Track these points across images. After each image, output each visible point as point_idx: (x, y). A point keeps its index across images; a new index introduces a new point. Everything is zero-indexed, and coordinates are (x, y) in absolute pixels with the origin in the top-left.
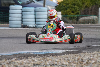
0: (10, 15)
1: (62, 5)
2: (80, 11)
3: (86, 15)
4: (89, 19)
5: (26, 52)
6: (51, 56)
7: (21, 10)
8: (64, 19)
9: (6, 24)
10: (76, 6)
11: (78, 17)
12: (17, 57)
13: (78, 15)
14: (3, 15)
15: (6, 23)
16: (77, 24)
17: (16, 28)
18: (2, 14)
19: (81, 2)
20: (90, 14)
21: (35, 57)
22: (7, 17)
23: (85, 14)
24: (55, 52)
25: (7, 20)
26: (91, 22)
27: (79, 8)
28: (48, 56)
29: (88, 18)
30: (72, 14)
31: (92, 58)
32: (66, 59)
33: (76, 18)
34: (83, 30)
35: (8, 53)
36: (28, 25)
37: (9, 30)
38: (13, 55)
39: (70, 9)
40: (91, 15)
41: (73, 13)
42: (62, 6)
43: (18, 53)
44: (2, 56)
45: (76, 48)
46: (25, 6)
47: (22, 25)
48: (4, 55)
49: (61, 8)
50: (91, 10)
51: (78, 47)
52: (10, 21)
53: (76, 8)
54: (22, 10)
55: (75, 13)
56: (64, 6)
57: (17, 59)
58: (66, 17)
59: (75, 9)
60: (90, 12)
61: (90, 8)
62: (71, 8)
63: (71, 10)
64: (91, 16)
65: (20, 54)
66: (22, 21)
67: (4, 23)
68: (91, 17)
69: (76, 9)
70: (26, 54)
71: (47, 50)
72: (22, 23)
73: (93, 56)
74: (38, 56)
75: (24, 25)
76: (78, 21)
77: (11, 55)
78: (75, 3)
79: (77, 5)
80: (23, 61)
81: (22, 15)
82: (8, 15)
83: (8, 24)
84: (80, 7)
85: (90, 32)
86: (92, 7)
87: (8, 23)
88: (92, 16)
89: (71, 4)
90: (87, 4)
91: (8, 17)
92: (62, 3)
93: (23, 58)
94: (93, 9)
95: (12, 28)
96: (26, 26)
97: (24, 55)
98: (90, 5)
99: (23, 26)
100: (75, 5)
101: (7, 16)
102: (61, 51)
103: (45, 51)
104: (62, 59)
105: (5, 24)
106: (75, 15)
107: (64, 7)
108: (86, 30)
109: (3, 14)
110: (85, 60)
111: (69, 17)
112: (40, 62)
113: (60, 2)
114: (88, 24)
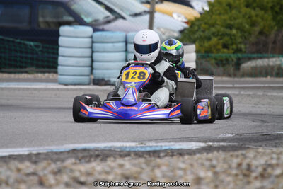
0: (61, 50)
1: (196, 28)
2: (245, 44)
3: (260, 55)
4: (269, 65)
5: (102, 145)
6: (166, 156)
7: (89, 40)
8: (201, 64)
9: (51, 76)
10: (234, 31)
11: (239, 59)
12: (77, 158)
13: (239, 55)
14: (42, 51)
15: (49, 72)
16: (236, 79)
17: (75, 84)
18: (40, 49)
19: (249, 20)
20: (271, 53)
21: (127, 158)
22: (51, 55)
23: (258, 52)
24: (177, 146)
25: (51, 64)
26: (274, 73)
27: (241, 37)
28: (159, 157)
29: (266, 64)
30: (224, 52)
31: (274, 162)
32: (207, 163)
33: (233, 63)
34: (251, 93)
35: (55, 148)
36: (106, 79)
37: (58, 89)
38: (69, 152)
39: (219, 37)
40: (275, 55)
41: (225, 50)
42: (197, 31)
43: (80, 148)
44: (39, 154)
45: (234, 139)
46: (101, 27)
47: (92, 77)
48: (45, 151)
49: (196, 36)
50: (274, 42)
51: (238, 137)
52: (59, 67)
53: (234, 35)
54: (91, 37)
55: (233, 49)
56: (204, 31)
57: (78, 161)
58: (208, 59)
59: (233, 37)
60: (270, 46)
61: (272, 36)
62: (221, 35)
63: (221, 41)
64: (273, 57)
65: (85, 150)
66: (92, 66)
67: (44, 72)
68: (274, 59)
69: (235, 39)
70: (102, 150)
71: (157, 141)
72: (92, 73)
73: (278, 159)
74: (132, 155)
75: (97, 78)
76: (239, 69)
77: (61, 153)
78: (232, 23)
79: (238, 29)
80: (93, 168)
81: (93, 52)
82: (56, 51)
83: (55, 75)
84: (245, 32)
85: (270, 99)
86: (276, 35)
87: (56, 73)
88: (277, 59)
89: (222, 26)
90: (264, 27)
91: (54, 56)
92: (197, 23)
93: (92, 159)
94: (279, 38)
95: (66, 85)
96: (103, 80)
97: (97, 153)
98: (272, 28)
99: (94, 80)
100: (231, 29)
101: (53, 53)
102: (194, 145)
103: (151, 145)
104: (195, 164)
105: (47, 75)
106: (232, 55)
107: (202, 34)
108: (260, 93)
109: (43, 47)
110: (257, 167)
111: (216, 59)
112: (139, 170)
113: (193, 19)
114: (264, 79)
